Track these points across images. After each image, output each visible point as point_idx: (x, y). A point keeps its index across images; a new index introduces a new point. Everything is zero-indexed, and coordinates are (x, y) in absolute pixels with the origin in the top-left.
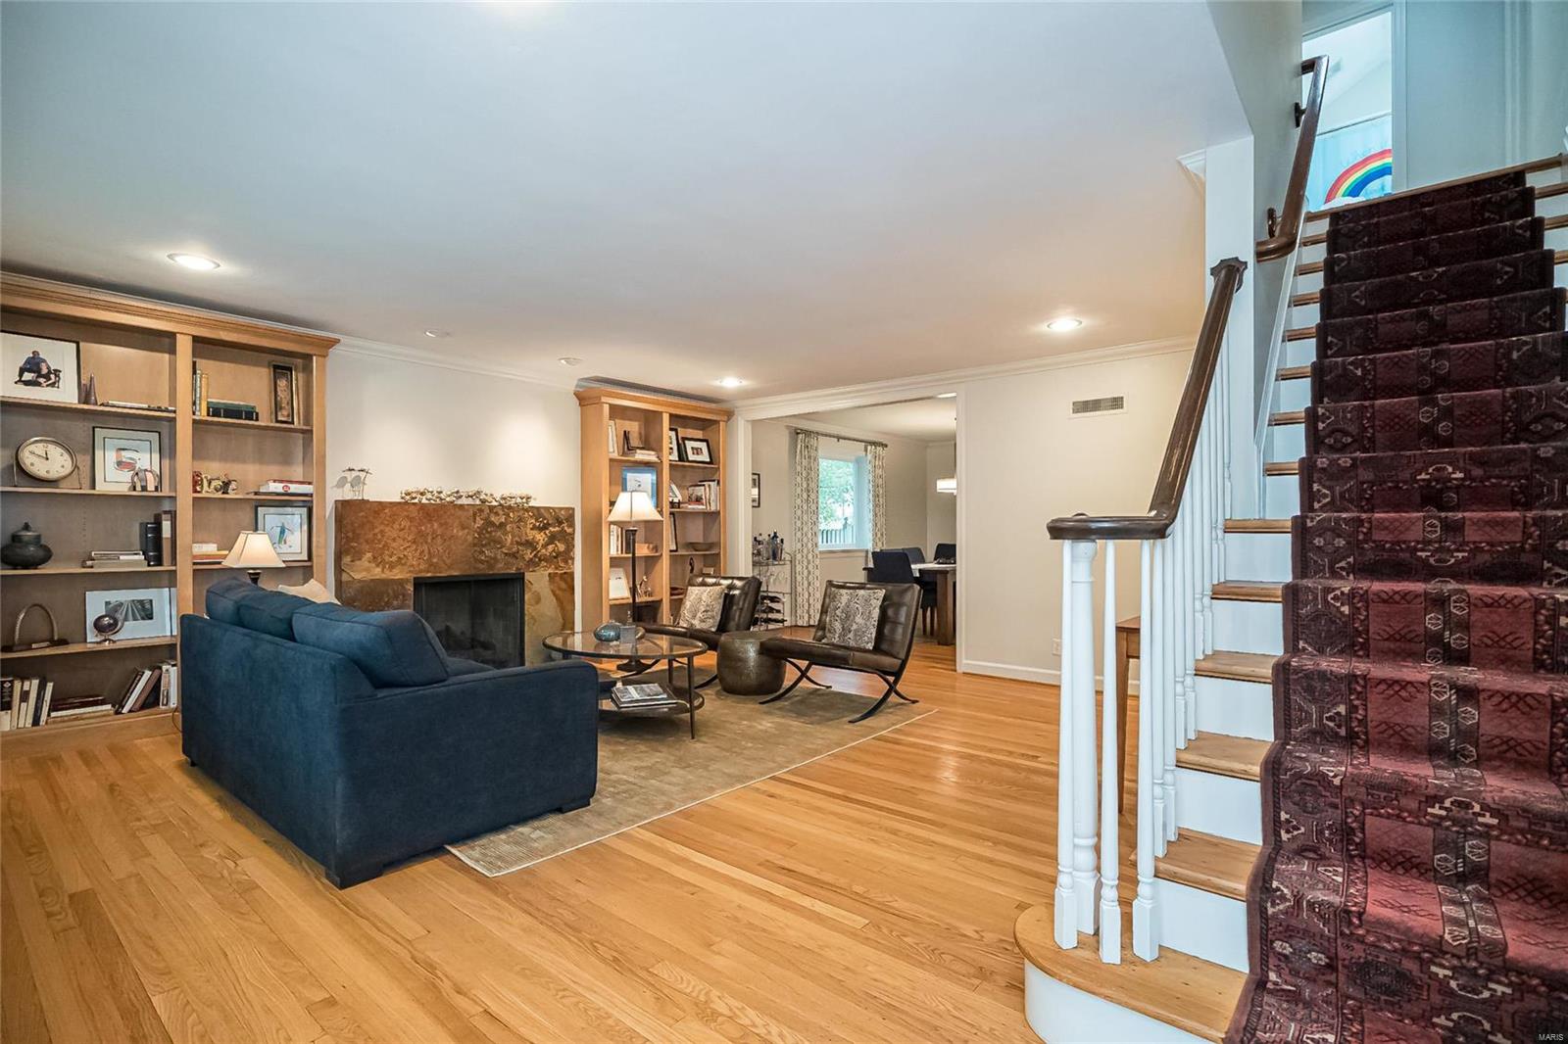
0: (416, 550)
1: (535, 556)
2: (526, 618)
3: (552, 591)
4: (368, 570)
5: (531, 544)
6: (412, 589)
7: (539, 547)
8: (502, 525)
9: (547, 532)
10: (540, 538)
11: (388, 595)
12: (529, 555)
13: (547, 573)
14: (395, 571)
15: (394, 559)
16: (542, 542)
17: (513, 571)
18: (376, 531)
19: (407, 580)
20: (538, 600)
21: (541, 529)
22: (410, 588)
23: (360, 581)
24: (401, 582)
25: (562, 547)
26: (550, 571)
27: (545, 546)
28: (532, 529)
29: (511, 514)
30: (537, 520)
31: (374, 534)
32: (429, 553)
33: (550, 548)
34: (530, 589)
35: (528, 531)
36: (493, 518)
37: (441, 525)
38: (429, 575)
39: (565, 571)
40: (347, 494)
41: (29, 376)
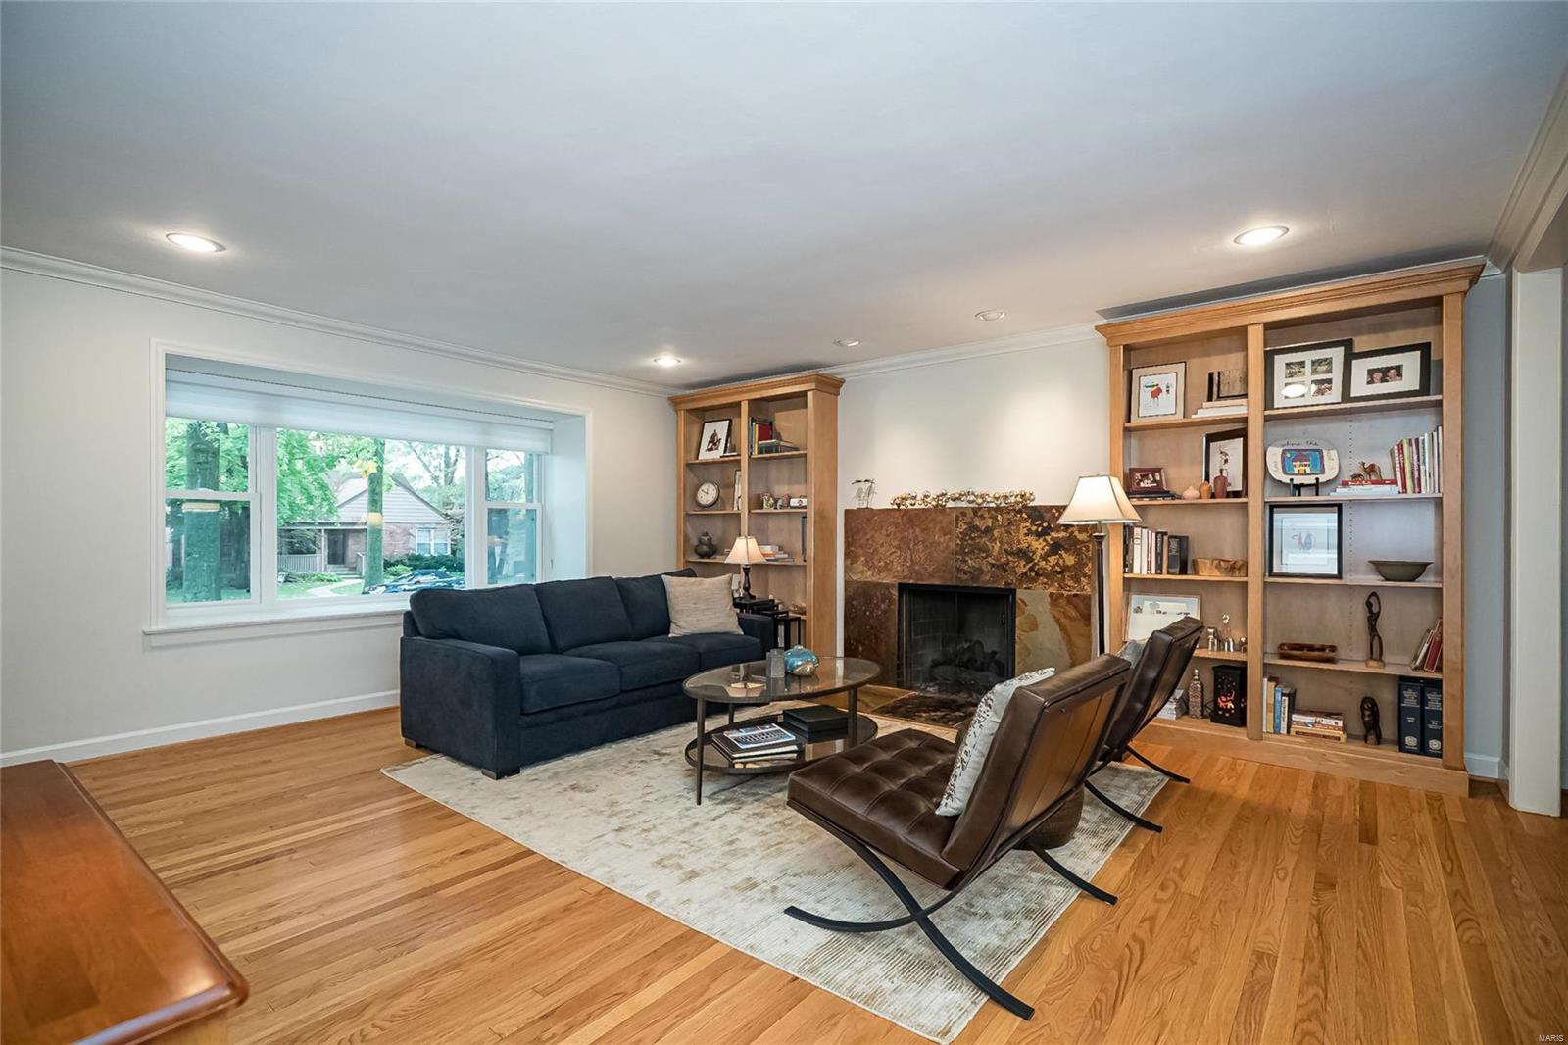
0: (900, 556)
1: (1031, 569)
2: (1017, 647)
3: (1054, 616)
4: (862, 572)
5: (1025, 554)
6: (897, 594)
7: (1037, 558)
8: (988, 531)
9: (1048, 538)
10: (1039, 546)
11: (877, 598)
12: (1022, 567)
13: (1047, 592)
14: (883, 575)
15: (882, 563)
16: (1039, 552)
17: (1002, 585)
18: (868, 537)
19: (893, 585)
20: (1034, 626)
21: (1039, 535)
22: (895, 592)
23: (857, 582)
24: (887, 587)
25: (1070, 560)
26: (1052, 590)
27: (1045, 558)
28: (1026, 535)
29: (999, 517)
30: (1033, 523)
31: (868, 540)
32: (912, 560)
33: (1053, 559)
34: (1024, 612)
35: (1022, 537)
36: (978, 522)
37: (923, 531)
38: (911, 582)
39: (1075, 592)
40: (854, 505)
41: (711, 445)
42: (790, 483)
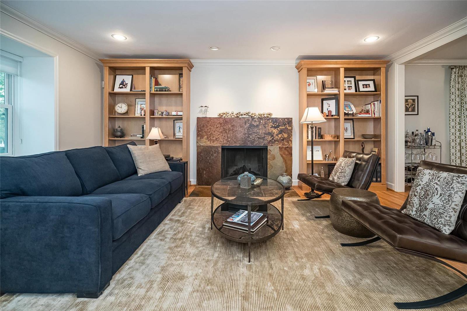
0: (222, 135)
1: (273, 139)
2: (268, 166)
3: (281, 154)
4: (205, 142)
5: (271, 134)
6: (221, 150)
7: (275, 135)
8: (257, 126)
9: (278, 129)
10: (275, 131)
11: (212, 152)
12: (269, 138)
13: (278, 147)
14: (215, 143)
15: (214, 139)
16: (275, 133)
17: (262, 145)
18: (208, 128)
19: (219, 147)
20: (274, 158)
21: (275, 128)
22: (220, 150)
23: (203, 146)
24: (217, 147)
25: (286, 136)
26: (280, 146)
27: (277, 135)
28: (271, 128)
29: (262, 121)
30: (273, 124)
31: (208, 129)
32: (228, 137)
33: (280, 136)
34: (270, 153)
35: (269, 128)
36: (253, 123)
37: (232, 126)
38: (227, 145)
39: (287, 146)
40: (201, 116)
41: (121, 86)
42: (167, 105)
